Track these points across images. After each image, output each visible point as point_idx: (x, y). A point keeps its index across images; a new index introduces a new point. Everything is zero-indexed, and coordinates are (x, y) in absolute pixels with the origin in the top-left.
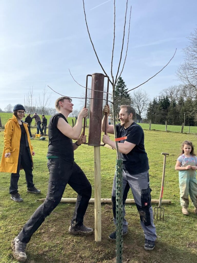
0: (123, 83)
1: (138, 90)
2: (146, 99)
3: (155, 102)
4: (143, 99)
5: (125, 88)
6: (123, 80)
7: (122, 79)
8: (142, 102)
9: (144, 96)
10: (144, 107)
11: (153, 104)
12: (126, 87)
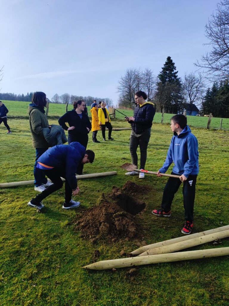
0: (171, 65)
1: (191, 73)
2: (201, 84)
3: (214, 89)
4: (196, 85)
5: (175, 71)
6: (172, 61)
7: (171, 59)
8: (196, 89)
9: (198, 81)
10: (197, 94)
11: (212, 91)
12: (175, 69)
